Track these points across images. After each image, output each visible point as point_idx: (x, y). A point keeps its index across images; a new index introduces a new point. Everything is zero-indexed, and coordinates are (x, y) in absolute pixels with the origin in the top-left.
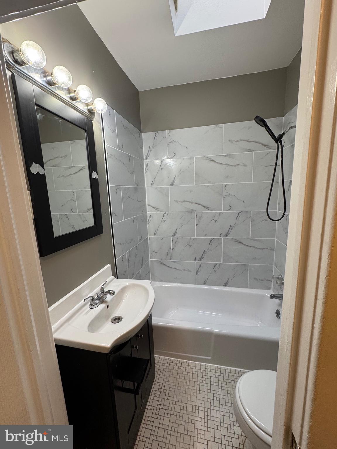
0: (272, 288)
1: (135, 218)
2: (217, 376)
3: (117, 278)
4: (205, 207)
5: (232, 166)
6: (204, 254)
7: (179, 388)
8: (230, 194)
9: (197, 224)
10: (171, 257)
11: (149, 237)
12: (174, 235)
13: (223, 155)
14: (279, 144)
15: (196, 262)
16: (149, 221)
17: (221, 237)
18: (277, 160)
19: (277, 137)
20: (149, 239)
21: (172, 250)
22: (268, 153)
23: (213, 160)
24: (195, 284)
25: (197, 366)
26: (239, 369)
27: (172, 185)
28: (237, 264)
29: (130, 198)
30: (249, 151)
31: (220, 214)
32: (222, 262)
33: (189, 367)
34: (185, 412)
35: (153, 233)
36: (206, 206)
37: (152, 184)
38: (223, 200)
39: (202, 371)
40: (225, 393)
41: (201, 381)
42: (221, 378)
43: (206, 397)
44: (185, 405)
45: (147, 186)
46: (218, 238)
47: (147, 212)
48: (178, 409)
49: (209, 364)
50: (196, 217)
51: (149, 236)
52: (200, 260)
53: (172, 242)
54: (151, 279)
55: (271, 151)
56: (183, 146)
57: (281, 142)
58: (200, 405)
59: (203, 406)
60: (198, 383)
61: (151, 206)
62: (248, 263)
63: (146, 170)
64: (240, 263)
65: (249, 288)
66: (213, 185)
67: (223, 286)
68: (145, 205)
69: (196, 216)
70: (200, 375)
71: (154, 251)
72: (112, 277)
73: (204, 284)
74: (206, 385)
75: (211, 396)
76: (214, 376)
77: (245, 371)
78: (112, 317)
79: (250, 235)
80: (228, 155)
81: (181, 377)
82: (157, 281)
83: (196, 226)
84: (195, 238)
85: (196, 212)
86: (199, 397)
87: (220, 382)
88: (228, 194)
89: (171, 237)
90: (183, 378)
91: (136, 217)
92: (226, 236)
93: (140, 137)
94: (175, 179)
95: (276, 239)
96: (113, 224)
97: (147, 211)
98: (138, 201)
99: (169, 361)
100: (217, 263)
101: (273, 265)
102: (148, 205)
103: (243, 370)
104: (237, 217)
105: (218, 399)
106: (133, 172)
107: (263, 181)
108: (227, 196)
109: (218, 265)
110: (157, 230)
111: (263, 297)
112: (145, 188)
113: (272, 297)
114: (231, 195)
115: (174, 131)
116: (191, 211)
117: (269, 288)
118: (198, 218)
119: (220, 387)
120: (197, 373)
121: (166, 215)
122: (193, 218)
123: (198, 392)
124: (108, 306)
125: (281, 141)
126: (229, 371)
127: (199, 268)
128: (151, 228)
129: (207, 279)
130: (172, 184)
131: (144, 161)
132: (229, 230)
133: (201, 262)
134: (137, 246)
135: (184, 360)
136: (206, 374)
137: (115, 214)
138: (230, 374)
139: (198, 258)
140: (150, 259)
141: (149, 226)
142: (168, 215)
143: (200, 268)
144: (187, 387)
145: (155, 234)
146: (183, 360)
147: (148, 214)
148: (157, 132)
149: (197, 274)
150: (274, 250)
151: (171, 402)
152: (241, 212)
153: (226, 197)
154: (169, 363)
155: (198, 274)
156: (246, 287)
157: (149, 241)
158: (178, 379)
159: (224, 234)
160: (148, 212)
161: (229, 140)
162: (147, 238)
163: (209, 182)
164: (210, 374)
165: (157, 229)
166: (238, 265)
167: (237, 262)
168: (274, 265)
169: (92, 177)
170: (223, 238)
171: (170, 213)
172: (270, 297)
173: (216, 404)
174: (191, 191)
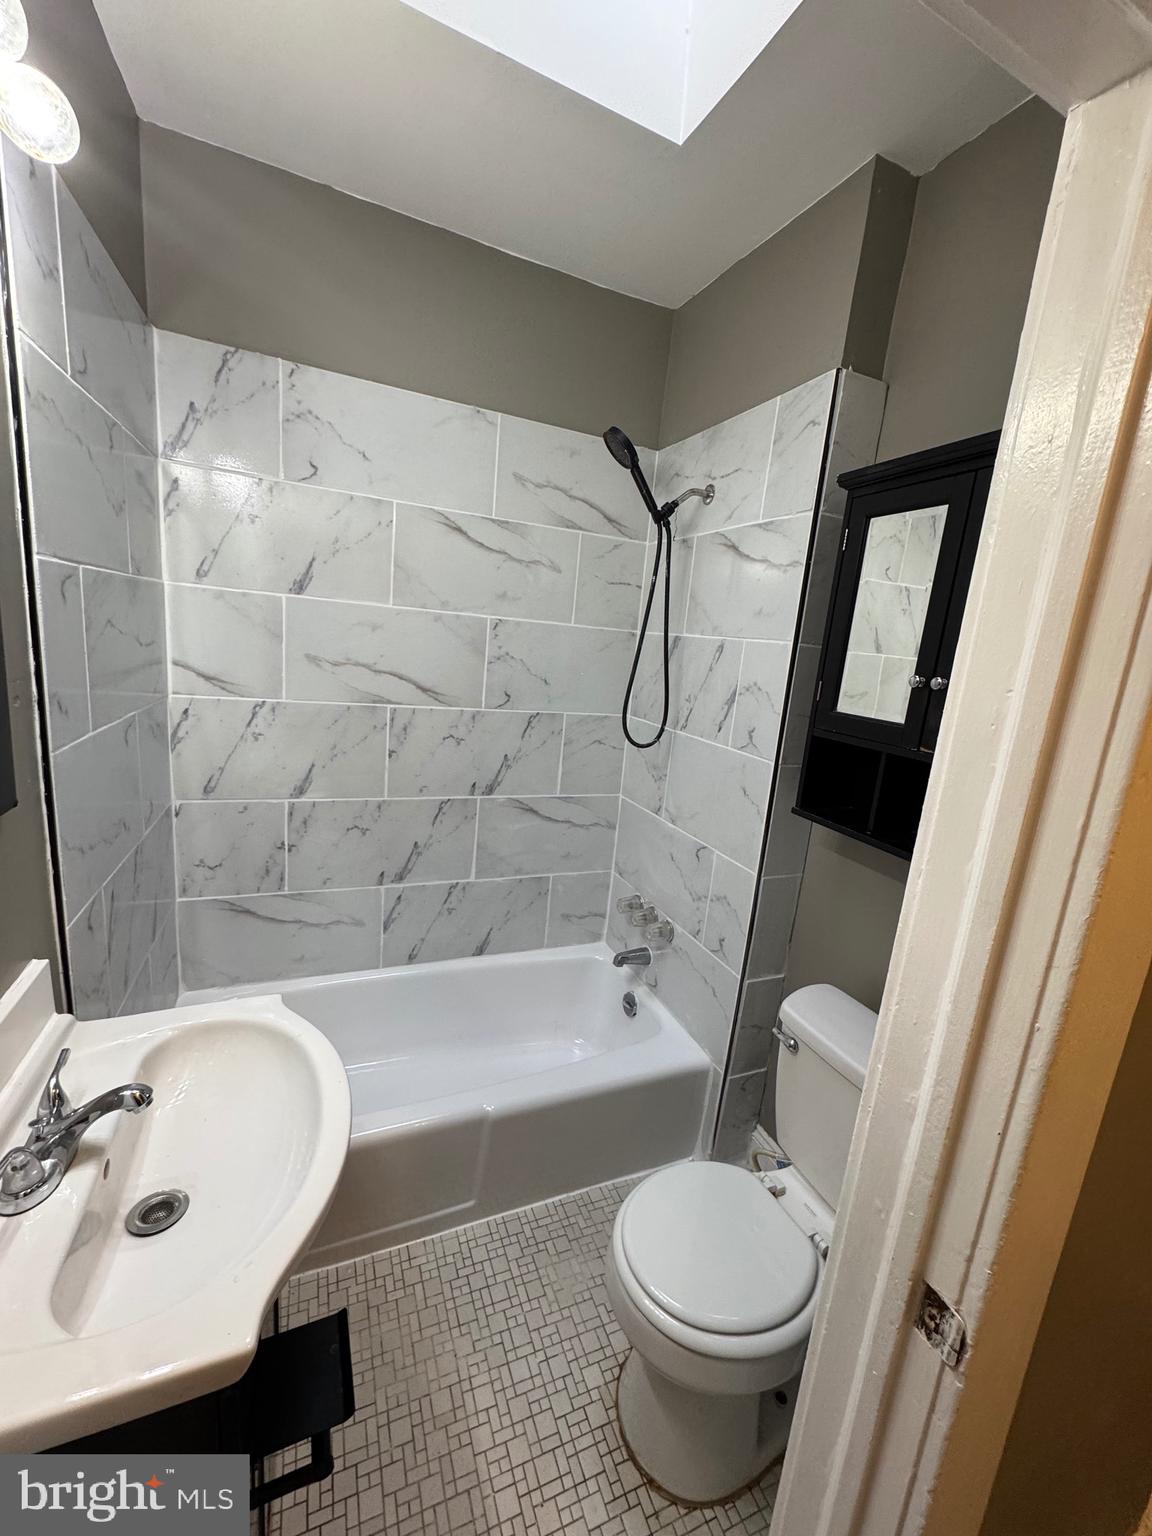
0: (605, 937)
1: (130, 724)
2: (501, 1252)
4: (424, 690)
5: (520, 561)
6: (414, 858)
7: (388, 1358)
8: (507, 654)
9: (393, 752)
10: (282, 879)
11: (175, 803)
12: (300, 791)
13: (493, 521)
14: (664, 529)
15: (382, 888)
16: (181, 734)
17: (473, 795)
18: (655, 573)
19: (659, 508)
20: (177, 815)
21: (289, 850)
22: (616, 546)
23: (459, 530)
24: (377, 967)
25: (430, 1248)
26: (557, 1198)
27: (298, 594)
28: (518, 877)
29: (112, 625)
30: (568, 527)
31: (474, 717)
32: (472, 879)
33: (406, 1265)
34: (429, 1427)
35: (196, 784)
36: (427, 685)
37: (200, 574)
38: (488, 670)
39: (450, 1259)
40: (535, 1290)
41: (457, 1293)
42: (513, 1252)
43: (486, 1332)
44: (425, 1402)
45: (175, 577)
46: (467, 800)
47: (171, 696)
48: (401, 1431)
49: (469, 1225)
50: (391, 727)
51: (178, 798)
52: (400, 878)
53: (290, 821)
54: (184, 980)
55: (625, 542)
56: (350, 446)
57: (667, 525)
58: (474, 1371)
59: (484, 1367)
60: (450, 1305)
61: (194, 671)
62: (549, 870)
63: (171, 505)
64: (528, 873)
65: (548, 946)
66: (458, 616)
67: (474, 955)
68: (159, 662)
69: (392, 720)
70: (448, 1273)
71: (202, 861)
72: (58, 1018)
73: (411, 959)
74: (476, 1295)
75: (498, 1323)
76: (492, 1254)
77: (569, 1197)
79: (559, 787)
80: (507, 522)
81: (383, 1318)
82: (213, 986)
83: (390, 756)
84: (384, 801)
85: (392, 706)
86: (464, 1346)
87: (513, 1265)
88: (502, 652)
89: (286, 801)
90: (393, 1315)
91: (134, 716)
92: (490, 790)
93: (146, 341)
94: (313, 568)
95: (621, 796)
96: (52, 756)
97: (170, 690)
98: (141, 645)
99: (323, 1282)
100: (456, 881)
101: (610, 869)
102: (175, 663)
103: (565, 1196)
104: (525, 731)
105: (521, 1320)
106: (124, 502)
107: (601, 625)
108: (499, 659)
109: (459, 888)
110: (217, 774)
111: (584, 967)
112: (163, 584)
113: (620, 961)
114: (513, 657)
115: (312, 375)
116: (374, 702)
117: (596, 937)
118: (396, 730)
119: (518, 1281)
120: (435, 1273)
121: (263, 712)
122: (379, 726)
123: (456, 1332)
124: (107, 1170)
125: (669, 523)
126: (532, 1218)
127: (394, 908)
128: (186, 766)
129: (423, 940)
130: (300, 587)
131: (161, 460)
132: (499, 772)
133: (401, 886)
134: (137, 852)
135: (380, 1252)
136: (468, 1262)
137: (58, 704)
138: (534, 1225)
139: (392, 870)
140: (178, 900)
141: (179, 754)
142: (273, 710)
143: (398, 907)
144: (416, 1337)
145: (207, 790)
146: (374, 1254)
147: (175, 702)
148: (232, 349)
149: (385, 928)
150: (615, 828)
151: (372, 1424)
152: (538, 714)
153: (495, 663)
154: (323, 1291)
155: (390, 929)
156: (540, 946)
157: (174, 820)
158: (375, 1330)
159: (482, 785)
160: (174, 693)
161: (515, 475)
162: (169, 809)
163: (444, 605)
164: (479, 1254)
165: (222, 769)
166: (521, 880)
167: (518, 871)
168: (613, 872)
170: (479, 797)
171: (285, 706)
172: (614, 963)
173: (519, 1337)
174: (374, 628)
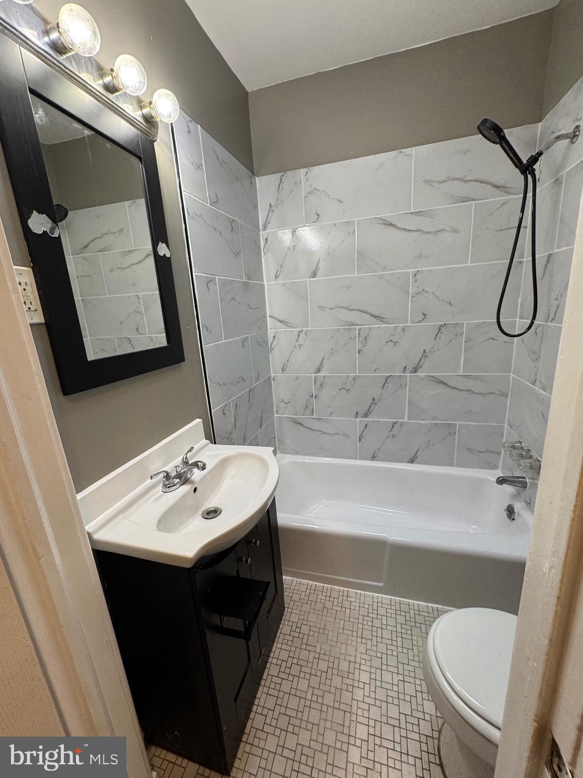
0: (500, 468)
1: (246, 339)
2: (394, 616)
3: (215, 443)
4: (375, 317)
5: (429, 233)
6: (373, 405)
7: (326, 632)
8: (423, 290)
9: (360, 350)
10: (313, 411)
11: (273, 375)
12: (319, 371)
13: (412, 213)
14: (529, 177)
15: (358, 420)
16: (273, 346)
17: (405, 373)
18: (523, 211)
19: (525, 162)
20: (273, 380)
21: (315, 398)
22: (503, 204)
23: (391, 225)
24: (357, 459)
25: (358, 596)
26: (435, 606)
27: (314, 278)
28: (435, 422)
29: (234, 300)
30: (463, 202)
31: (403, 330)
32: (406, 420)
33: (345, 598)
34: (335, 672)
35: (279, 369)
36: (377, 314)
37: (276, 277)
38: (411, 301)
39: (366, 606)
40: (408, 644)
41: (365, 623)
42: (401, 619)
43: (374, 648)
44: (336, 660)
45: (268, 281)
46: (401, 376)
47: (269, 330)
48: (323, 666)
49: (380, 595)
50: (359, 337)
51: (274, 373)
52: (366, 415)
53: (315, 384)
54: (279, 449)
55: (511, 199)
56: (333, 198)
57: (533, 173)
58: (363, 662)
59: (368, 663)
60: (360, 626)
61: (276, 319)
62: (456, 420)
63: (265, 250)
64: (441, 420)
65: (456, 466)
66: (392, 274)
67: (408, 462)
68: (265, 317)
69: (359, 334)
70: (364, 612)
71: (283, 400)
72: (205, 441)
73: (373, 458)
74: (375, 629)
75: (382, 648)
76: (389, 615)
77: (444, 609)
78: (204, 508)
79: (462, 369)
80: (421, 211)
81: (329, 615)
82: (289, 453)
83: (359, 353)
84: (357, 376)
85: (359, 327)
86: (362, 648)
87: (399, 626)
88: (420, 289)
89: (313, 375)
90: (333, 616)
91: (248, 337)
92: (415, 370)
93: (253, 184)
94: (319, 264)
95: (512, 375)
96: (203, 346)
98: (251, 308)
99: (309, 587)
100: (396, 420)
101: (504, 423)
102: (270, 317)
103: (441, 606)
104: (437, 334)
105: (395, 653)
106: (240, 251)
107: (492, 261)
108: (418, 294)
109: (398, 424)
110: (286, 363)
111: (483, 481)
112: (264, 284)
113: (501, 481)
114: (427, 292)
115: (316, 170)
116: (350, 326)
117: (495, 467)
118: (362, 338)
119: (399, 635)
120: (357, 608)
121: (302, 334)
122: (353, 338)
123: (360, 640)
124: (195, 490)
125: (534, 170)
126: (416, 608)
127: (363, 431)
128: (276, 359)
129: (379, 449)
130: (314, 275)
131: (261, 232)
132: (421, 359)
133: (367, 419)
134: (250, 391)
135: (335, 587)
136: (375, 612)
137: (206, 328)
138: (417, 612)
139: (363, 411)
140: (275, 415)
141: (273, 355)
142: (306, 333)
143: (365, 430)
144: (341, 631)
145: (283, 370)
146: (333, 586)
147: (270, 333)
148: (284, 173)
149: (360, 440)
150: (507, 396)
151: (312, 654)
152: (445, 324)
153: (415, 296)
154: (308, 591)
155: (362, 442)
156: (452, 465)
157: (272, 381)
158: (324, 618)
159: (410, 367)
160: (270, 329)
161: (425, 181)
162: (270, 377)
163: (384, 269)
164: (382, 611)
165: (288, 361)
166: (437, 424)
167: (434, 419)
168: (506, 425)
169: (158, 254)
170: (408, 375)
171: (311, 331)
172: (496, 482)
173: (392, 661)
174: (348, 288)
